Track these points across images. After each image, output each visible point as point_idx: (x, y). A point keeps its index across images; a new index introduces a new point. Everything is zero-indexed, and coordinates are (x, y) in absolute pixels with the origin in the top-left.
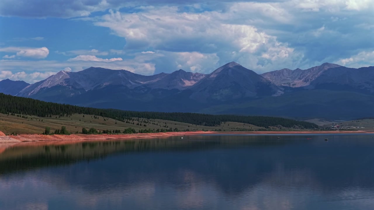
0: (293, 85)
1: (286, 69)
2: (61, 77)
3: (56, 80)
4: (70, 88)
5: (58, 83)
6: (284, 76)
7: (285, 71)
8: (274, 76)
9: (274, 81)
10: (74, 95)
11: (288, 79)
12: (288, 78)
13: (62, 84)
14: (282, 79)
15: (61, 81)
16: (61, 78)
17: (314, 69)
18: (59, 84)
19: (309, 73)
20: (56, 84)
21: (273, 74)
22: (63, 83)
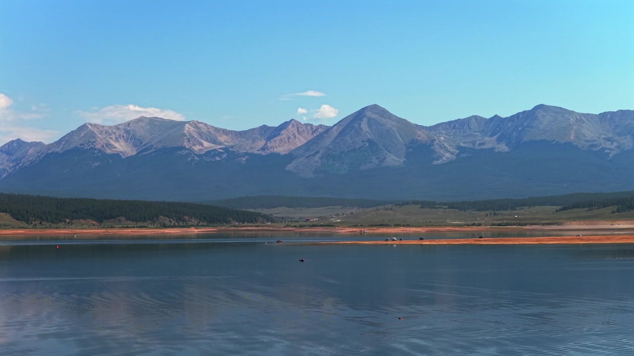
0: (480, 144)
1: (475, 117)
2: (82, 135)
3: (74, 140)
4: (94, 154)
5: (75, 146)
6: (470, 128)
7: (474, 120)
8: (453, 129)
9: (452, 137)
10: (99, 165)
11: (476, 134)
12: (476, 132)
13: (82, 146)
14: (466, 134)
15: (82, 142)
16: (83, 137)
17: (520, 116)
18: (79, 146)
19: (510, 123)
20: (72, 146)
21: (452, 126)
22: (85, 145)
